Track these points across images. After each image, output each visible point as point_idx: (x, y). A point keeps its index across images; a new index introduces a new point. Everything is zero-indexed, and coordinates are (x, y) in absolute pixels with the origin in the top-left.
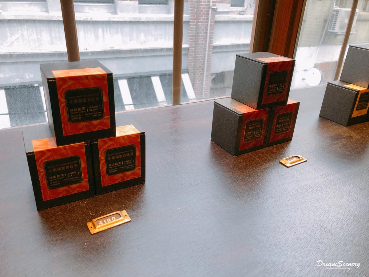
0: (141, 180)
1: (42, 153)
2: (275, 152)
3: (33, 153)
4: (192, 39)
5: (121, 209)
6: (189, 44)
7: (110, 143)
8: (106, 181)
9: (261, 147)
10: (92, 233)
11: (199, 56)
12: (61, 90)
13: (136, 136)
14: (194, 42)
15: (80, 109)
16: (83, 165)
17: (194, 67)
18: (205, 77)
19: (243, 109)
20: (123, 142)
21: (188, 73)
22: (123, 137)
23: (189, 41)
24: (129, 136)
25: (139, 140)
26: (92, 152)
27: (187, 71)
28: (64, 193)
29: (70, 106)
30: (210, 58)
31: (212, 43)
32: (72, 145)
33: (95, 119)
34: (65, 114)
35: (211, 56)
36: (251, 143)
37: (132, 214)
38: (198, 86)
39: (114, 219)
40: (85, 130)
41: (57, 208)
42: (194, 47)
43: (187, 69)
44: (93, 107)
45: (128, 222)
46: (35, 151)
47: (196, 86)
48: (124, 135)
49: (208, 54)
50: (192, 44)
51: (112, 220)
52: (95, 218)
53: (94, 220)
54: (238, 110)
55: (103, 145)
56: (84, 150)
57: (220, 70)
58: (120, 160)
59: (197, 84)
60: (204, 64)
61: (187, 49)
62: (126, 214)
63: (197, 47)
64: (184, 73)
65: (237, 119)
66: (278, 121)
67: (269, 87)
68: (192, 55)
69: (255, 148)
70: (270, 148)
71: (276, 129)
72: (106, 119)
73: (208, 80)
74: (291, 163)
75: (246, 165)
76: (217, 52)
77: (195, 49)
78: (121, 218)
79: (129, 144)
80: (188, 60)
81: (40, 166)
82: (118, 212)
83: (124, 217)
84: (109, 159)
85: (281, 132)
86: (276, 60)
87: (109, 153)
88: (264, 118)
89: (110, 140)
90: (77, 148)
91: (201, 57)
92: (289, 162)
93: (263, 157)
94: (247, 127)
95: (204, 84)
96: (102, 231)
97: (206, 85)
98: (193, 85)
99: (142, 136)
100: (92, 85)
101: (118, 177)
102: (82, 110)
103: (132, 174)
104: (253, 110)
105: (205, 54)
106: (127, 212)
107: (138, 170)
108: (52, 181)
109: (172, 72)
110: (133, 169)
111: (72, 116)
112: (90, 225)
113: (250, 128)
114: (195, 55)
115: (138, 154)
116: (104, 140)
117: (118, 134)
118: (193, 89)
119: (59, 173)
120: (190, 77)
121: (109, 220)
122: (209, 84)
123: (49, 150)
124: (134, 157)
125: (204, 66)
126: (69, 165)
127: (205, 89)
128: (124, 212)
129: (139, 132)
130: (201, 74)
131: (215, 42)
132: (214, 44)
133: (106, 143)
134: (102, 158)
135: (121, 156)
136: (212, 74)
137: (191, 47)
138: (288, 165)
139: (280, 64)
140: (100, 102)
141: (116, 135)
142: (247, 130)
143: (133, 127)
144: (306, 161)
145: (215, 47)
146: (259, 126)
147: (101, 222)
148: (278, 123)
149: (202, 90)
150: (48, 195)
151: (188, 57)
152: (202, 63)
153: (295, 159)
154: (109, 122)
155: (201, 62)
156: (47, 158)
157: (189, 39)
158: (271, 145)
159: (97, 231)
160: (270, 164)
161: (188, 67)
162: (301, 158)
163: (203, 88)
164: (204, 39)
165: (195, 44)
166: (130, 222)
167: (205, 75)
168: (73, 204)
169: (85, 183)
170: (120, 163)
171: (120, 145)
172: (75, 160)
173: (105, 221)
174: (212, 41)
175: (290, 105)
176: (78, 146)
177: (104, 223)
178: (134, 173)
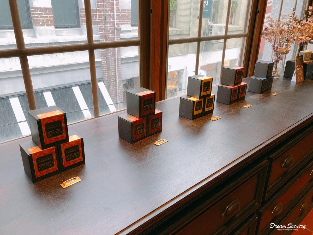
0: (83, 162)
1: (36, 154)
2: (152, 139)
3: (31, 154)
4: (102, 54)
5: (76, 176)
6: (101, 58)
7: (66, 145)
8: (66, 164)
9: (145, 137)
10: (64, 188)
11: (111, 67)
12: (43, 124)
13: (79, 140)
14: (105, 56)
15: (52, 131)
16: (54, 158)
17: (107, 76)
18: (117, 83)
19: (132, 119)
20: (72, 144)
21: (103, 81)
22: (73, 142)
23: (101, 56)
24: (75, 141)
25: (80, 142)
26: (58, 151)
27: (102, 80)
28: (46, 173)
29: (47, 131)
30: (120, 68)
31: (120, 56)
32: (49, 148)
33: (59, 135)
34: (45, 134)
35: (120, 67)
36: (139, 136)
37: (81, 178)
38: (113, 91)
39: (73, 181)
40: (55, 141)
41: (43, 181)
42: (106, 60)
43: (102, 78)
44: (57, 130)
45: (80, 181)
46: (32, 153)
47: (111, 91)
48: (73, 140)
49: (118, 65)
50: (104, 58)
51: (72, 181)
52: (64, 182)
53: (64, 183)
54: (130, 120)
55: (63, 147)
56: (54, 150)
57: (129, 77)
58: (72, 153)
59: (111, 89)
60: (116, 73)
61: (100, 62)
62: (79, 178)
63: (108, 60)
64: (100, 81)
65: (130, 125)
66: (152, 123)
67: (144, 107)
68: (105, 66)
69: (142, 139)
70: (150, 137)
71: (152, 127)
72: (64, 134)
73: (120, 86)
74: (159, 144)
75: (137, 147)
76: (125, 63)
77: (107, 62)
78: (76, 180)
79: (75, 145)
80: (102, 71)
81: (34, 161)
82: (75, 178)
83: (78, 179)
84: (67, 153)
85: (155, 128)
86: (145, 93)
87: (66, 150)
88: (144, 122)
89: (67, 144)
90: (51, 150)
91: (113, 68)
92: (159, 143)
93: (146, 142)
94: (136, 128)
95: (118, 89)
96: (68, 187)
97: (119, 90)
98: (109, 91)
99: (82, 140)
100: (57, 120)
101: (72, 162)
102: (53, 132)
103: (78, 160)
104: (138, 119)
105: (115, 65)
106: (79, 177)
107: (81, 157)
108: (40, 167)
109: (91, 81)
110: (78, 157)
111: (48, 135)
112: (62, 185)
113: (137, 128)
114: (107, 66)
115: (80, 149)
116: (64, 144)
117: (70, 141)
118: (109, 93)
119: (43, 163)
120: (105, 85)
121: (71, 182)
122: (122, 88)
123: (39, 152)
124: (78, 151)
125: (116, 75)
126: (48, 158)
127: (119, 93)
128: (77, 177)
129: (80, 138)
130: (114, 81)
131: (122, 56)
132: (122, 57)
133: (64, 145)
134: (63, 153)
135: (72, 151)
136: (123, 81)
137: (103, 60)
138: (158, 145)
139: (148, 95)
140: (61, 127)
141: (69, 141)
142: (136, 130)
143: (76, 136)
144: (167, 141)
145: (122, 59)
146: (142, 127)
147: (67, 183)
148: (152, 124)
149: (116, 94)
150: (38, 174)
151: (101, 68)
152: (114, 72)
153: (162, 141)
154: (65, 135)
155: (112, 72)
156: (38, 156)
157: (101, 54)
158: (150, 135)
159: (66, 187)
160: (149, 145)
161: (103, 77)
162: (164, 141)
163: (117, 92)
164: (113, 53)
165: (106, 58)
166: (81, 181)
167: (117, 82)
168: (51, 178)
169: (56, 166)
170: (72, 155)
171: (71, 146)
172: (51, 155)
173: (69, 182)
174: (120, 54)
175: (157, 114)
176: (52, 149)
177: (68, 183)
178: (79, 159)
